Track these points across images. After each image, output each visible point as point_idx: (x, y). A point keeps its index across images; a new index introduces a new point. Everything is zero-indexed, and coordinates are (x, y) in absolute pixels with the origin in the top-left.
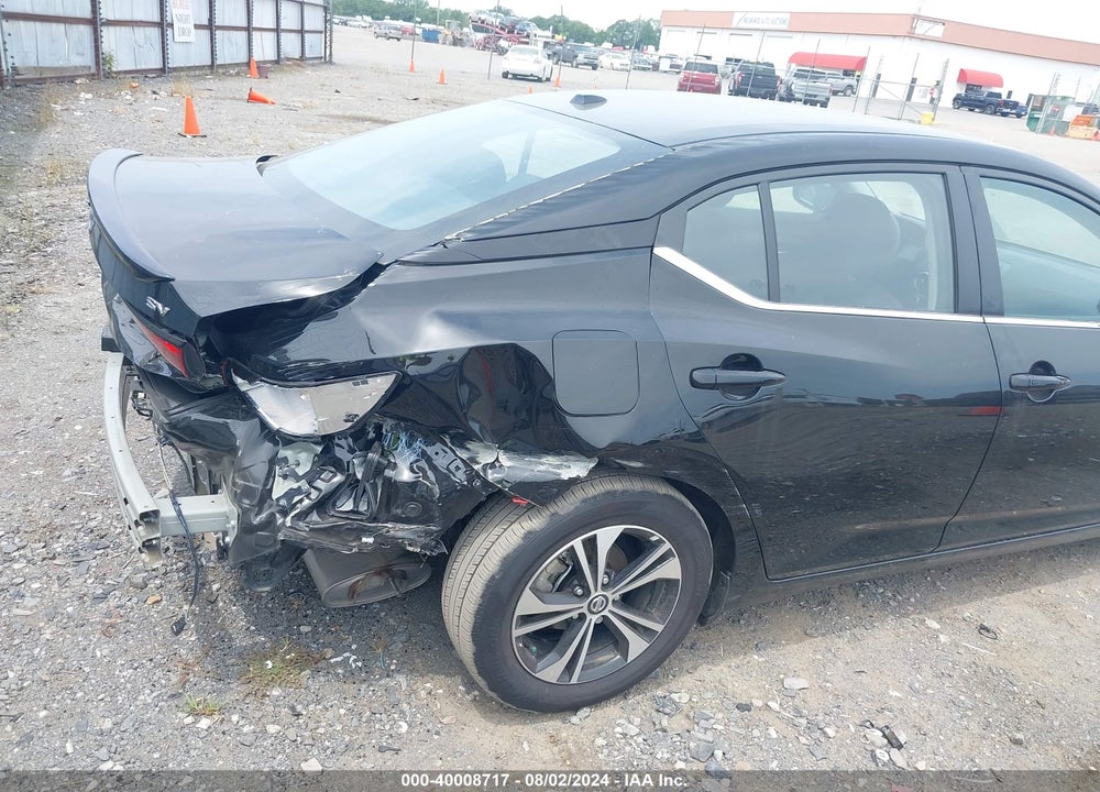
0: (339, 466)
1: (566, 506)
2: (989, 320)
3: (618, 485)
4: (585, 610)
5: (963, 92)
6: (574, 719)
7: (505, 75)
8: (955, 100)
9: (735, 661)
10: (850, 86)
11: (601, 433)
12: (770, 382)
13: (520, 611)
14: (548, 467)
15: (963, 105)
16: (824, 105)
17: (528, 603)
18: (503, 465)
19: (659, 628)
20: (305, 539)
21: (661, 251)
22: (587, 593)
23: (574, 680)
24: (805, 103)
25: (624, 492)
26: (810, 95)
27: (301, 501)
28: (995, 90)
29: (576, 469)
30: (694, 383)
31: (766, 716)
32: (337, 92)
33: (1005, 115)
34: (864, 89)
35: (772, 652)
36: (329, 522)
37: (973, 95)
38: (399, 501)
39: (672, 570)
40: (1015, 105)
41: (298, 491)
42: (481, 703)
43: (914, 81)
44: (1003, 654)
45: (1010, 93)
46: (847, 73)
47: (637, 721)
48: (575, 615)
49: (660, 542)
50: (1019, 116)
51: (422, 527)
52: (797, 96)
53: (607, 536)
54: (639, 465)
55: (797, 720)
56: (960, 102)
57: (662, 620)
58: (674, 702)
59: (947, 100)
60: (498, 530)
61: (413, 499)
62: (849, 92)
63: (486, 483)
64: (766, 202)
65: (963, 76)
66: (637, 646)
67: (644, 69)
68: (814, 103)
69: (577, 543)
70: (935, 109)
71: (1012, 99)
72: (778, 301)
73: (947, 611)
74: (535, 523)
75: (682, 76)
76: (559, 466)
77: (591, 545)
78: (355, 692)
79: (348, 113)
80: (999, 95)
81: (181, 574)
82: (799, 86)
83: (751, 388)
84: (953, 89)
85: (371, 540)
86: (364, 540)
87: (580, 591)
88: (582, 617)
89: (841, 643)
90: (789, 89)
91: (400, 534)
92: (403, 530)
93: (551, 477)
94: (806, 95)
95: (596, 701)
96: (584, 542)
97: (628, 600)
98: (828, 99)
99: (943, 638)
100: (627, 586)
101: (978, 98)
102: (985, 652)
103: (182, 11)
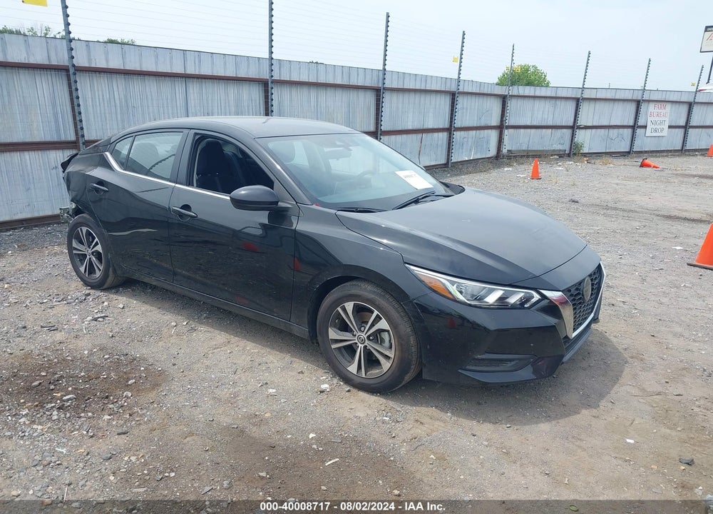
2: (177, 186)
13: (73, 245)
23: (87, 276)
39: (100, 248)
48: (84, 253)
49: (95, 237)
69: (79, 229)
103: (657, 119)
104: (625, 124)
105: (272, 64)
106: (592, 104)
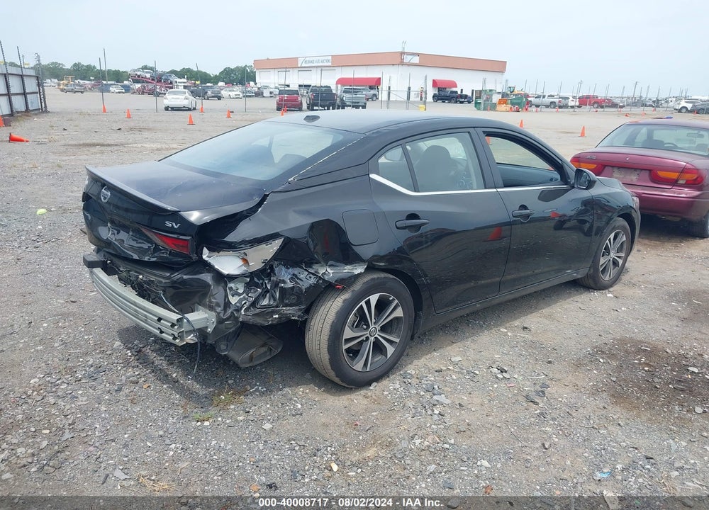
0: (257, 286)
1: (358, 286)
2: (499, 190)
3: (375, 276)
4: (368, 335)
5: (437, 92)
6: (371, 388)
7: (167, 109)
8: (433, 97)
9: (427, 357)
10: (375, 95)
11: (367, 252)
12: (425, 224)
13: (345, 337)
14: (348, 270)
15: (438, 99)
16: (364, 107)
17: (348, 333)
18: (329, 272)
19: (397, 340)
20: (250, 319)
21: (373, 176)
22: (368, 326)
23: (368, 370)
24: (353, 107)
25: (378, 278)
26: (355, 103)
27: (245, 303)
28: (454, 89)
29: (359, 270)
30: (397, 228)
31: (449, 373)
32: (65, 130)
33: (462, 102)
34: (383, 96)
35: (442, 351)
36: (258, 311)
37: (442, 94)
38: (287, 296)
39: (399, 313)
40: (466, 97)
41: (244, 298)
42: (328, 391)
43: (409, 88)
44: (535, 335)
45: (462, 90)
46: (371, 88)
47: (398, 382)
48: (364, 338)
49: (393, 300)
50: (469, 102)
51: (297, 307)
52: (347, 103)
53: (374, 299)
54: (383, 264)
55: (462, 371)
56: (437, 98)
57: (398, 337)
58: (410, 374)
59: (430, 99)
60: (330, 303)
61: (293, 294)
62: (375, 98)
63: (324, 280)
64: (405, 151)
65: (435, 83)
66: (390, 350)
67: (250, 96)
68: (357, 107)
69: (363, 303)
70: (425, 103)
71: (464, 93)
72: (419, 192)
73: (508, 325)
74: (346, 296)
75: (278, 98)
76: (352, 269)
77: (368, 303)
78: (269, 399)
79: (81, 142)
80: (456, 92)
81: (153, 374)
82: (347, 97)
83: (419, 227)
84: (431, 92)
85: (277, 316)
86: (274, 316)
87: (365, 327)
88: (367, 338)
89: (468, 343)
90: (342, 100)
91: (288, 312)
92: (289, 310)
93: (350, 275)
94: (353, 102)
95: (378, 379)
96: (366, 302)
97: (383, 329)
98: (366, 104)
99: (509, 334)
100: (383, 322)
101: (445, 94)
102: (528, 336)
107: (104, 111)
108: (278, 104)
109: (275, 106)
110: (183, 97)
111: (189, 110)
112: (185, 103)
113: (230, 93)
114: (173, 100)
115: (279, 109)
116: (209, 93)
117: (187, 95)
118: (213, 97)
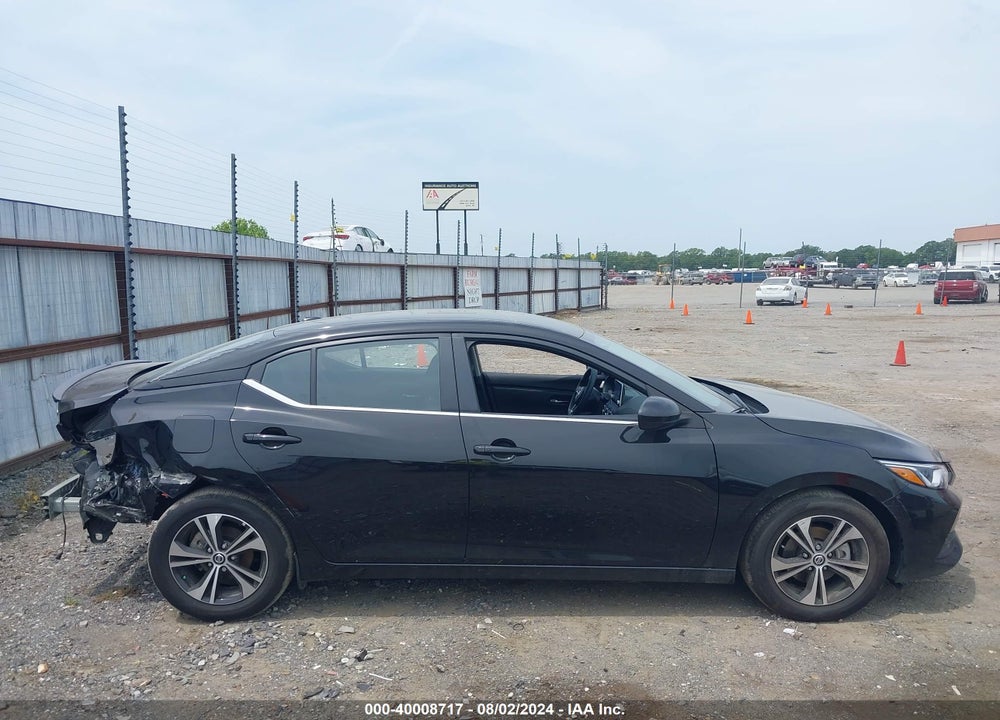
2: (463, 415)
7: (760, 302)
12: (293, 442)
13: (171, 553)
21: (247, 382)
22: (213, 551)
23: (212, 602)
29: (186, 480)
39: (258, 545)
49: (248, 527)
54: (215, 479)
57: (261, 576)
66: (248, 589)
69: (196, 520)
72: (315, 404)
75: (936, 285)
77: (205, 522)
87: (210, 550)
88: (212, 565)
96: (201, 521)
103: (472, 287)
104: (446, 294)
105: (130, 225)
106: (415, 271)
107: (672, 306)
108: (936, 294)
109: (932, 297)
110: (783, 287)
111: (792, 304)
112: (785, 295)
113: (897, 280)
114: (769, 291)
115: (937, 301)
116: (859, 280)
117: (790, 284)
118: (864, 285)
